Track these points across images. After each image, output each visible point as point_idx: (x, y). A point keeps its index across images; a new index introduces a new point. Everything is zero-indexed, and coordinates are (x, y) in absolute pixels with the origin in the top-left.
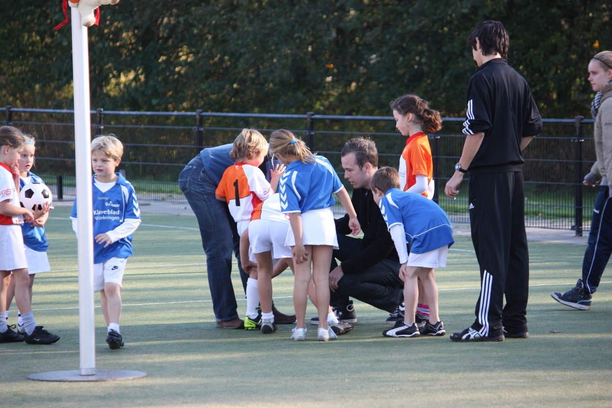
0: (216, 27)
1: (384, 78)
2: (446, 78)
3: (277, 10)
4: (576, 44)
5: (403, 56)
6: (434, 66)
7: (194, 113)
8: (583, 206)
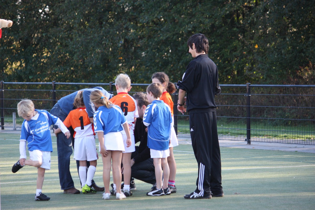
0: (62, 38)
1: (149, 64)
2: (180, 64)
3: (93, 29)
4: (246, 46)
5: (158, 53)
6: (174, 58)
7: (51, 83)
8: (251, 129)
